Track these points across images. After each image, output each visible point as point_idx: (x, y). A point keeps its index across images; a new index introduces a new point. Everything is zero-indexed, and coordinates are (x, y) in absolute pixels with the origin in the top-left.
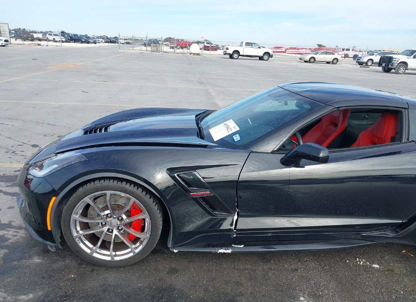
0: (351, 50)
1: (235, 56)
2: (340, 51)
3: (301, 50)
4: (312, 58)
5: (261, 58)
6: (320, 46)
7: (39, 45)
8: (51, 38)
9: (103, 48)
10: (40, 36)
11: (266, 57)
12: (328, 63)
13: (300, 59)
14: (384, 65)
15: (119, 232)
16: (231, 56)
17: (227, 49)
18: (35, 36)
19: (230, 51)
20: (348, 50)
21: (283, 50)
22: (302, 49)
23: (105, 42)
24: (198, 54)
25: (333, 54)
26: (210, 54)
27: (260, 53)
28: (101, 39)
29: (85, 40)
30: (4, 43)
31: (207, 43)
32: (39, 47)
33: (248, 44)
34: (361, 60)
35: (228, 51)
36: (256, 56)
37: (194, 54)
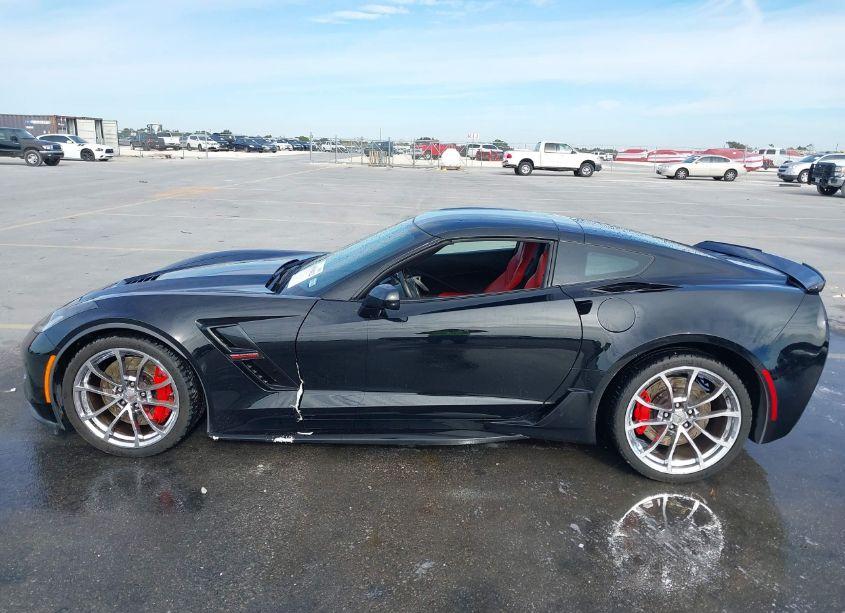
0: (778, 153)
1: (525, 169)
2: (755, 155)
3: (678, 155)
4: (683, 169)
5: (577, 173)
6: (733, 145)
7: (168, 157)
8: (194, 143)
9: (286, 160)
10: (176, 140)
11: (586, 170)
12: (717, 178)
13: (659, 173)
14: (817, 180)
15: (133, 410)
16: (518, 171)
17: (509, 156)
18: (167, 140)
19: (515, 160)
20: (773, 152)
21: (644, 155)
22: (681, 152)
23: (294, 149)
24: (457, 168)
25: (726, 160)
26: (481, 168)
27: (575, 162)
28: (287, 144)
29: (257, 145)
30: (105, 155)
31: (484, 147)
32: (169, 160)
33: (549, 146)
34: (788, 172)
35: (511, 161)
36: (570, 169)
37: (449, 168)
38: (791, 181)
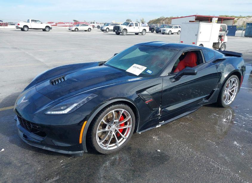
1: (26, 29)
2: (90, 24)
4: (76, 28)
5: (44, 30)
6: (75, 21)
11: (47, 29)
12: (86, 31)
13: (69, 29)
14: (116, 31)
16: (22, 30)
17: (19, 24)
19: (21, 26)
20: (94, 23)
21: (55, 24)
22: (66, 23)
25: (88, 26)
34: (103, 29)
36: (41, 29)
38: (104, 31)
